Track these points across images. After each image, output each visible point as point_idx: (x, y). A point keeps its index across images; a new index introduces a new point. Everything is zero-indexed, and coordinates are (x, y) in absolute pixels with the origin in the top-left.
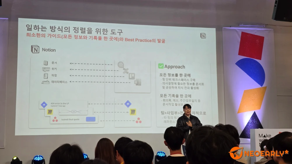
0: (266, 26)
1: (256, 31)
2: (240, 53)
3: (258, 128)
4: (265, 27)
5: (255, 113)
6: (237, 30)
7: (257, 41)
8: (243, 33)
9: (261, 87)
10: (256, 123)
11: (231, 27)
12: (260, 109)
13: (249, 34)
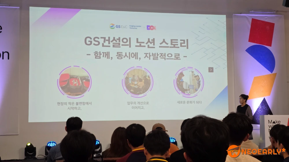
0: (276, 12)
1: (266, 17)
2: (250, 41)
3: (267, 114)
4: (276, 14)
5: (264, 100)
7: (268, 27)
8: (253, 20)
9: (271, 73)
10: (266, 109)
11: (241, 14)
12: (270, 95)
13: (260, 20)
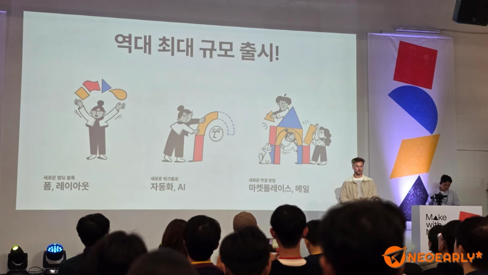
0: (441, 31)
1: (424, 40)
4: (440, 34)
5: (419, 179)
6: (392, 37)
7: (426, 57)
8: (402, 43)
9: (430, 134)
11: (381, 33)
12: (428, 172)
13: (413, 45)
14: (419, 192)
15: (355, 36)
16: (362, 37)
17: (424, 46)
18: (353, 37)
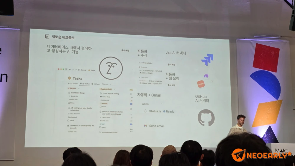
0: (281, 37)
1: (271, 43)
2: (254, 66)
3: (274, 143)
4: (281, 39)
5: (270, 127)
6: (252, 41)
7: (273, 53)
8: (257, 44)
9: (276, 100)
10: (271, 137)
11: (245, 38)
12: (275, 123)
13: (264, 46)
14: (270, 135)
15: (228, 40)
16: (233, 42)
17: (271, 46)
18: (228, 41)
